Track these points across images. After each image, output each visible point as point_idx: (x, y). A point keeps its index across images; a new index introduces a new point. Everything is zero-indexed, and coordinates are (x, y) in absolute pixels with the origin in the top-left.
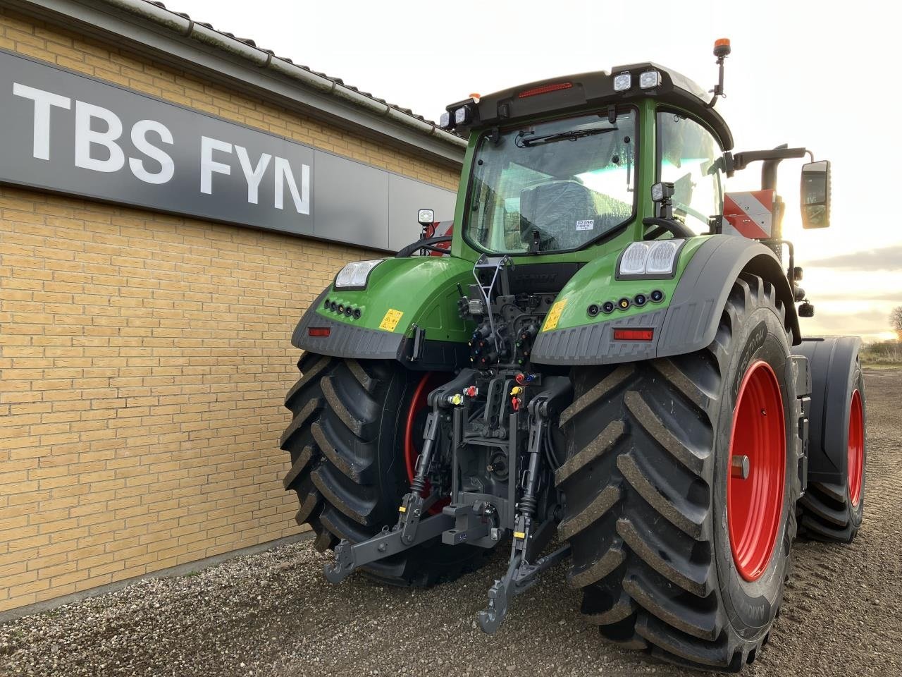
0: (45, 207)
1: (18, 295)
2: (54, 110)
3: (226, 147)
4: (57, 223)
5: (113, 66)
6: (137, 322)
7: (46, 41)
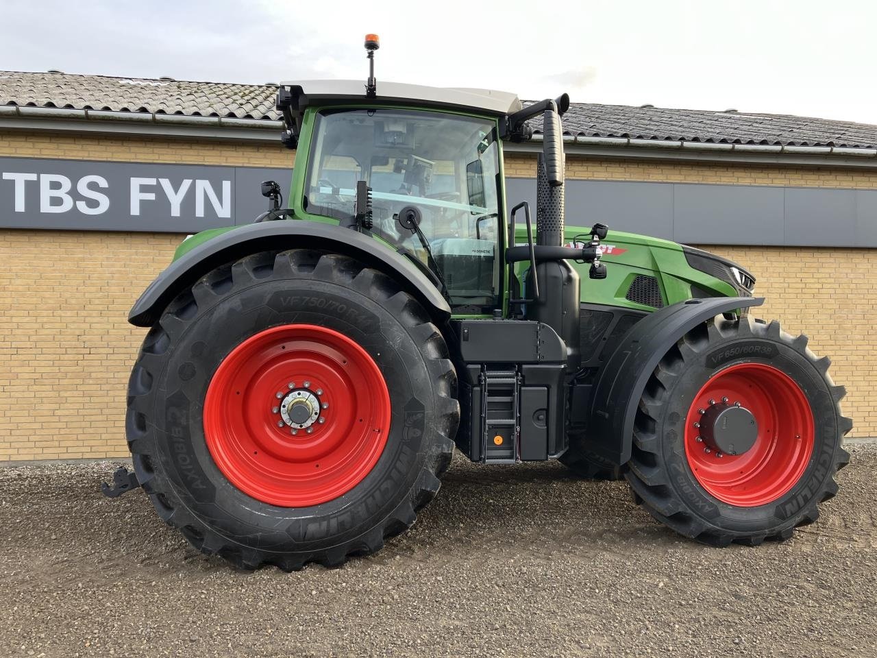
0: (36, 238)
1: (21, 288)
2: (28, 183)
3: (152, 181)
4: (43, 246)
5: (77, 146)
6: (97, 302)
7: (33, 143)
